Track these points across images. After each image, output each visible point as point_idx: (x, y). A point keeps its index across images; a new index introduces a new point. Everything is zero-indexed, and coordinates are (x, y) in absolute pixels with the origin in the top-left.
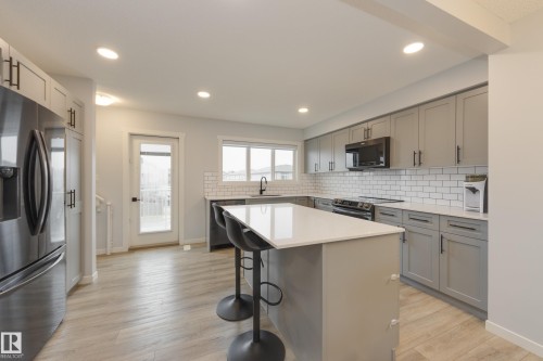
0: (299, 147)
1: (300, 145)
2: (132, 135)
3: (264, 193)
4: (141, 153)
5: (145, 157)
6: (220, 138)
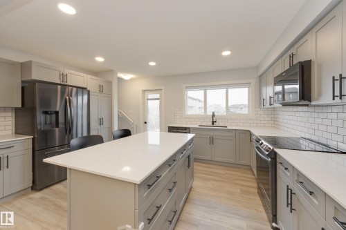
0: (252, 84)
1: (253, 81)
2: (144, 91)
3: (215, 124)
4: (148, 99)
5: (149, 101)
6: (184, 86)
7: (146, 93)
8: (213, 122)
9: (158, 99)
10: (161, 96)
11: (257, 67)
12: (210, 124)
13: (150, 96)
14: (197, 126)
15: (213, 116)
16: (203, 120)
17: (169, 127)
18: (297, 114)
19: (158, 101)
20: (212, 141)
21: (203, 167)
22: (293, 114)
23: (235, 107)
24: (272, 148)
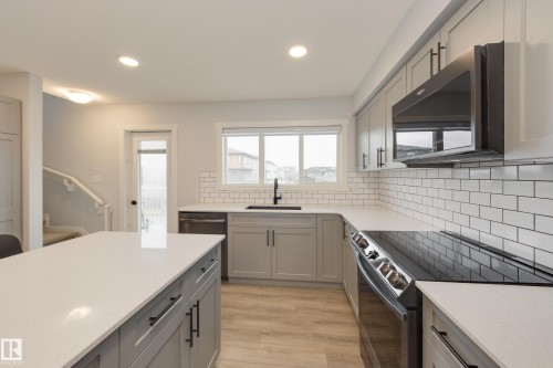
0: (345, 129)
1: (346, 123)
3: (281, 203)
4: (140, 152)
5: (143, 155)
6: (219, 125)
7: (136, 138)
8: (276, 199)
9: (163, 151)
10: (169, 144)
11: (352, 97)
12: (270, 202)
13: (146, 144)
14: (242, 209)
15: (276, 186)
16: (257, 196)
17: (181, 212)
18: (427, 183)
19: (164, 156)
20: (271, 238)
21: (254, 295)
22: (417, 182)
23: (315, 170)
24: (409, 280)
